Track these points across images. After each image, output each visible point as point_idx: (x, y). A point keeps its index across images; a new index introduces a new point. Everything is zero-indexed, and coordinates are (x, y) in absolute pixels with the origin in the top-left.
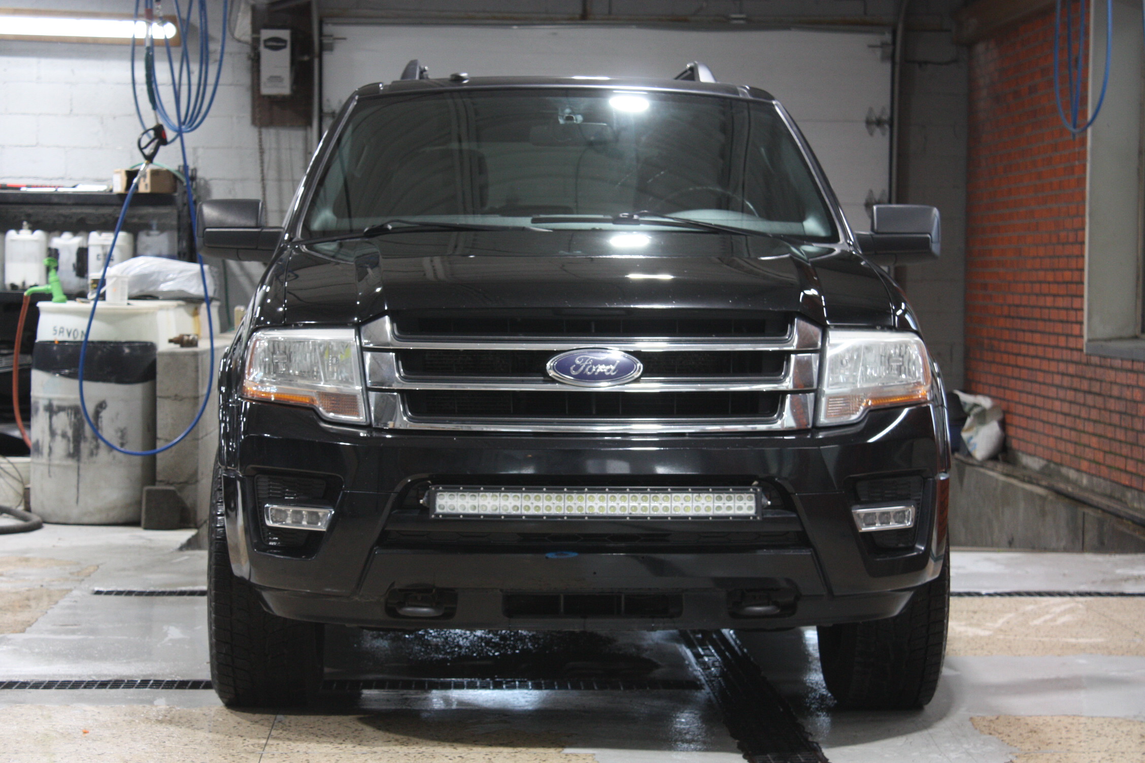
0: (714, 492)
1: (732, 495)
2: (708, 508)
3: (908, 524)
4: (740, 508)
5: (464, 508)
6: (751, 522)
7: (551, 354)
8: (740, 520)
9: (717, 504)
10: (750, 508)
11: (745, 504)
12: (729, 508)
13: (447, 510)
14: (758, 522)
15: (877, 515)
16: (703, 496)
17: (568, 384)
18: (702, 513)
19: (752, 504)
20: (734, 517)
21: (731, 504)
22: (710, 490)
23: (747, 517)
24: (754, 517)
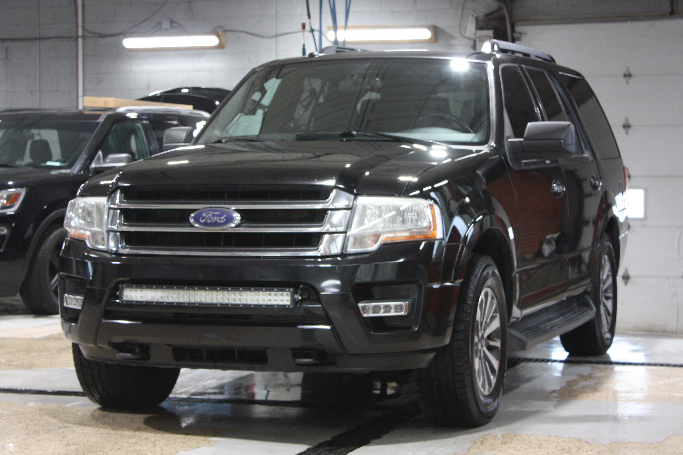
0: (266, 290)
1: (277, 293)
2: (264, 300)
3: (402, 313)
4: (282, 300)
5: (137, 297)
6: (287, 309)
7: (193, 211)
8: (281, 307)
9: (269, 297)
10: (287, 300)
11: (285, 298)
12: (276, 300)
13: (129, 299)
14: (291, 309)
15: (382, 307)
16: (261, 293)
17: (198, 228)
18: (261, 303)
19: (289, 298)
20: (278, 306)
21: (277, 298)
22: (264, 290)
23: (285, 306)
24: (289, 306)
